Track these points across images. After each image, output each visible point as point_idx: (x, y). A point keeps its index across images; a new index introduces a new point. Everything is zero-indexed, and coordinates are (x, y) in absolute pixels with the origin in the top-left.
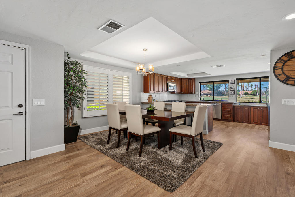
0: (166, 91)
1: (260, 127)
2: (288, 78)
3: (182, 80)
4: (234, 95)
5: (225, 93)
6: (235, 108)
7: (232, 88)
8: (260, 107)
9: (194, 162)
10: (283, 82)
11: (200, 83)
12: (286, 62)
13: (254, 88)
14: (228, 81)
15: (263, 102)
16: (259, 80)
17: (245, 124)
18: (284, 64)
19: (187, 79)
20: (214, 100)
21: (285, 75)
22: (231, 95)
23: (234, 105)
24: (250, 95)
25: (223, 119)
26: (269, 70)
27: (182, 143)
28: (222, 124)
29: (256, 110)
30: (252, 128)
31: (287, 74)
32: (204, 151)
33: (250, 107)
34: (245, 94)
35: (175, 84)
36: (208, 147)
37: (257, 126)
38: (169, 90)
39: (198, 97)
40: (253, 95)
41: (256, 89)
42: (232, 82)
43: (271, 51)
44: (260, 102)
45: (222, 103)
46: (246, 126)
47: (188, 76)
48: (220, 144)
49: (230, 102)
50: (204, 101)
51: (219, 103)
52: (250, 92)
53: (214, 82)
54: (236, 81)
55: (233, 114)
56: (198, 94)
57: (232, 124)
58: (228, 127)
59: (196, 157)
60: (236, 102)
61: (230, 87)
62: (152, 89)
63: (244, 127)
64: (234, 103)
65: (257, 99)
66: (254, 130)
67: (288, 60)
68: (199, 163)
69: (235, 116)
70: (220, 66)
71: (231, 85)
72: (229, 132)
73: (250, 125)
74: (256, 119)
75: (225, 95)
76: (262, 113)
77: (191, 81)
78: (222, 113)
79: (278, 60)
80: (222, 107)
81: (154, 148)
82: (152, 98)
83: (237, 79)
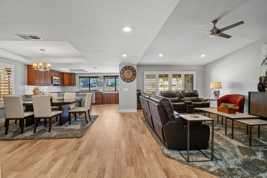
0: (50, 83)
1: (115, 105)
2: (125, 79)
3: (65, 74)
4: (102, 87)
5: (93, 85)
6: (103, 95)
7: (101, 82)
8: (115, 94)
9: (87, 125)
10: (123, 80)
11: (80, 77)
12: (124, 71)
13: (112, 81)
14: (98, 77)
15: (117, 90)
16: (114, 77)
17: (108, 105)
18: (124, 72)
19: (69, 74)
20: (90, 91)
21: (124, 77)
22: (101, 87)
23: (103, 93)
24: (110, 86)
25: (96, 104)
26: (118, 72)
27: (76, 120)
28: (96, 107)
29: (113, 95)
30: (112, 106)
31: (125, 77)
32: (90, 120)
33: (111, 94)
34: (107, 85)
35: (58, 77)
36: (92, 118)
37: (114, 105)
38: (54, 83)
39: (78, 88)
40: (111, 86)
41: (113, 82)
42: (101, 78)
43: (119, 64)
44: (115, 91)
45: (95, 93)
46: (109, 105)
47: (70, 71)
48: (98, 116)
49: (100, 91)
50: (83, 92)
51: (94, 92)
52: (110, 84)
53: (90, 77)
54: (103, 77)
55: (102, 99)
56: (78, 86)
57: (101, 105)
58: (100, 108)
59: (87, 123)
60: (103, 91)
61: (100, 81)
62: (38, 82)
63: (108, 106)
64: (103, 92)
65: (114, 89)
66: (113, 107)
67: (125, 70)
68: (90, 125)
69: (103, 100)
70: (95, 68)
71: (100, 80)
72: (101, 110)
73: (111, 105)
74: (113, 101)
75: (93, 87)
76: (116, 97)
77: (72, 75)
78: (96, 99)
79: (122, 70)
80: (95, 95)
81: (56, 126)
82: (38, 91)
83: (104, 76)
